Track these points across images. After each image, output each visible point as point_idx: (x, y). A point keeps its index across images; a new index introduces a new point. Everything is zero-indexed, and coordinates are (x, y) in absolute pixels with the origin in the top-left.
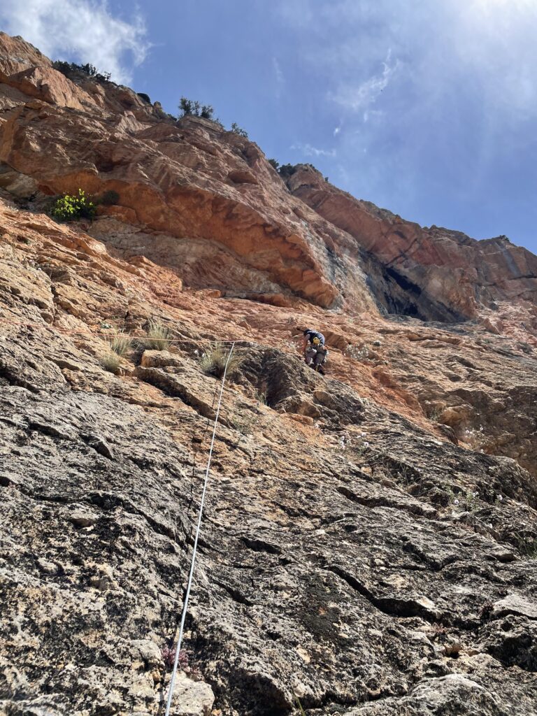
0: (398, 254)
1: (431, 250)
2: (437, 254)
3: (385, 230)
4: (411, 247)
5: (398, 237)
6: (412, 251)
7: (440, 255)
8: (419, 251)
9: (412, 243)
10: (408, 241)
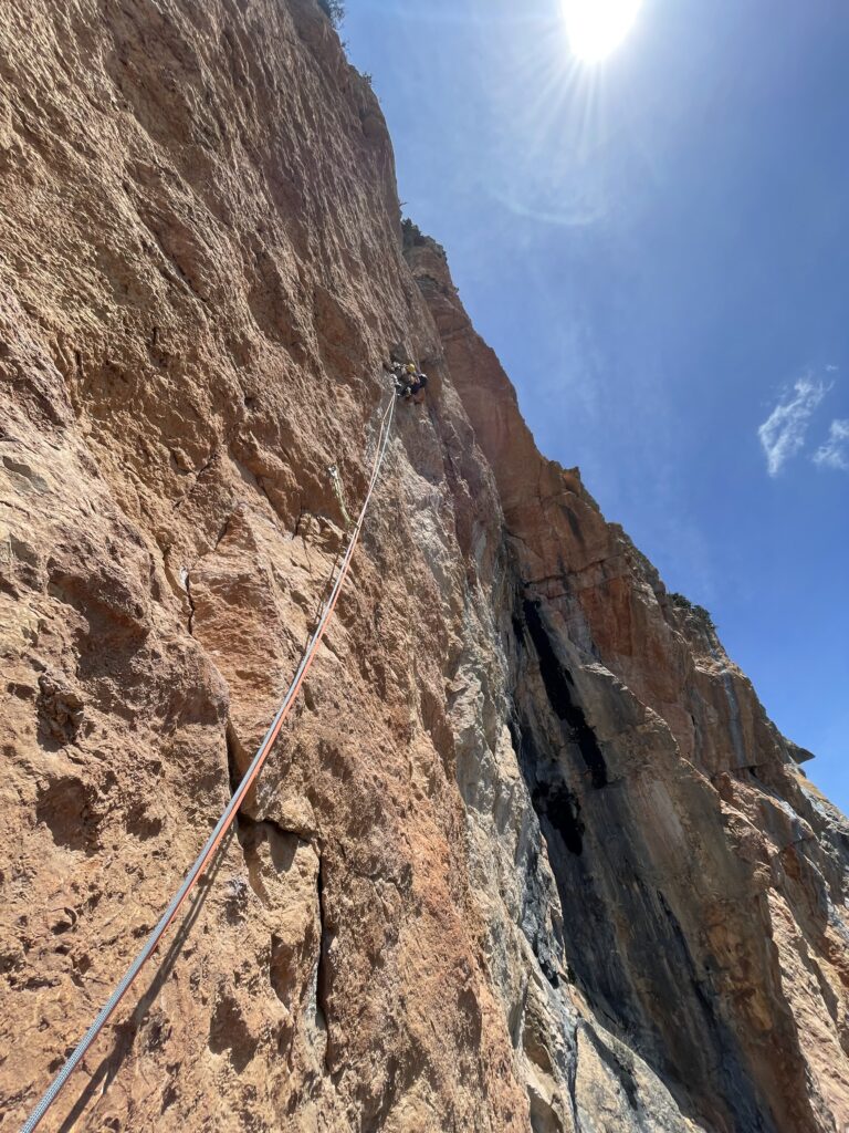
0: (555, 570)
1: (621, 606)
2: (628, 624)
3: (547, 489)
4: (584, 570)
5: (567, 525)
6: (586, 582)
7: (633, 630)
8: (597, 592)
9: (592, 565)
10: (583, 551)
